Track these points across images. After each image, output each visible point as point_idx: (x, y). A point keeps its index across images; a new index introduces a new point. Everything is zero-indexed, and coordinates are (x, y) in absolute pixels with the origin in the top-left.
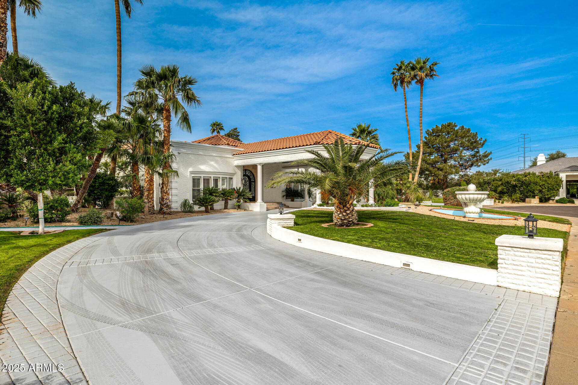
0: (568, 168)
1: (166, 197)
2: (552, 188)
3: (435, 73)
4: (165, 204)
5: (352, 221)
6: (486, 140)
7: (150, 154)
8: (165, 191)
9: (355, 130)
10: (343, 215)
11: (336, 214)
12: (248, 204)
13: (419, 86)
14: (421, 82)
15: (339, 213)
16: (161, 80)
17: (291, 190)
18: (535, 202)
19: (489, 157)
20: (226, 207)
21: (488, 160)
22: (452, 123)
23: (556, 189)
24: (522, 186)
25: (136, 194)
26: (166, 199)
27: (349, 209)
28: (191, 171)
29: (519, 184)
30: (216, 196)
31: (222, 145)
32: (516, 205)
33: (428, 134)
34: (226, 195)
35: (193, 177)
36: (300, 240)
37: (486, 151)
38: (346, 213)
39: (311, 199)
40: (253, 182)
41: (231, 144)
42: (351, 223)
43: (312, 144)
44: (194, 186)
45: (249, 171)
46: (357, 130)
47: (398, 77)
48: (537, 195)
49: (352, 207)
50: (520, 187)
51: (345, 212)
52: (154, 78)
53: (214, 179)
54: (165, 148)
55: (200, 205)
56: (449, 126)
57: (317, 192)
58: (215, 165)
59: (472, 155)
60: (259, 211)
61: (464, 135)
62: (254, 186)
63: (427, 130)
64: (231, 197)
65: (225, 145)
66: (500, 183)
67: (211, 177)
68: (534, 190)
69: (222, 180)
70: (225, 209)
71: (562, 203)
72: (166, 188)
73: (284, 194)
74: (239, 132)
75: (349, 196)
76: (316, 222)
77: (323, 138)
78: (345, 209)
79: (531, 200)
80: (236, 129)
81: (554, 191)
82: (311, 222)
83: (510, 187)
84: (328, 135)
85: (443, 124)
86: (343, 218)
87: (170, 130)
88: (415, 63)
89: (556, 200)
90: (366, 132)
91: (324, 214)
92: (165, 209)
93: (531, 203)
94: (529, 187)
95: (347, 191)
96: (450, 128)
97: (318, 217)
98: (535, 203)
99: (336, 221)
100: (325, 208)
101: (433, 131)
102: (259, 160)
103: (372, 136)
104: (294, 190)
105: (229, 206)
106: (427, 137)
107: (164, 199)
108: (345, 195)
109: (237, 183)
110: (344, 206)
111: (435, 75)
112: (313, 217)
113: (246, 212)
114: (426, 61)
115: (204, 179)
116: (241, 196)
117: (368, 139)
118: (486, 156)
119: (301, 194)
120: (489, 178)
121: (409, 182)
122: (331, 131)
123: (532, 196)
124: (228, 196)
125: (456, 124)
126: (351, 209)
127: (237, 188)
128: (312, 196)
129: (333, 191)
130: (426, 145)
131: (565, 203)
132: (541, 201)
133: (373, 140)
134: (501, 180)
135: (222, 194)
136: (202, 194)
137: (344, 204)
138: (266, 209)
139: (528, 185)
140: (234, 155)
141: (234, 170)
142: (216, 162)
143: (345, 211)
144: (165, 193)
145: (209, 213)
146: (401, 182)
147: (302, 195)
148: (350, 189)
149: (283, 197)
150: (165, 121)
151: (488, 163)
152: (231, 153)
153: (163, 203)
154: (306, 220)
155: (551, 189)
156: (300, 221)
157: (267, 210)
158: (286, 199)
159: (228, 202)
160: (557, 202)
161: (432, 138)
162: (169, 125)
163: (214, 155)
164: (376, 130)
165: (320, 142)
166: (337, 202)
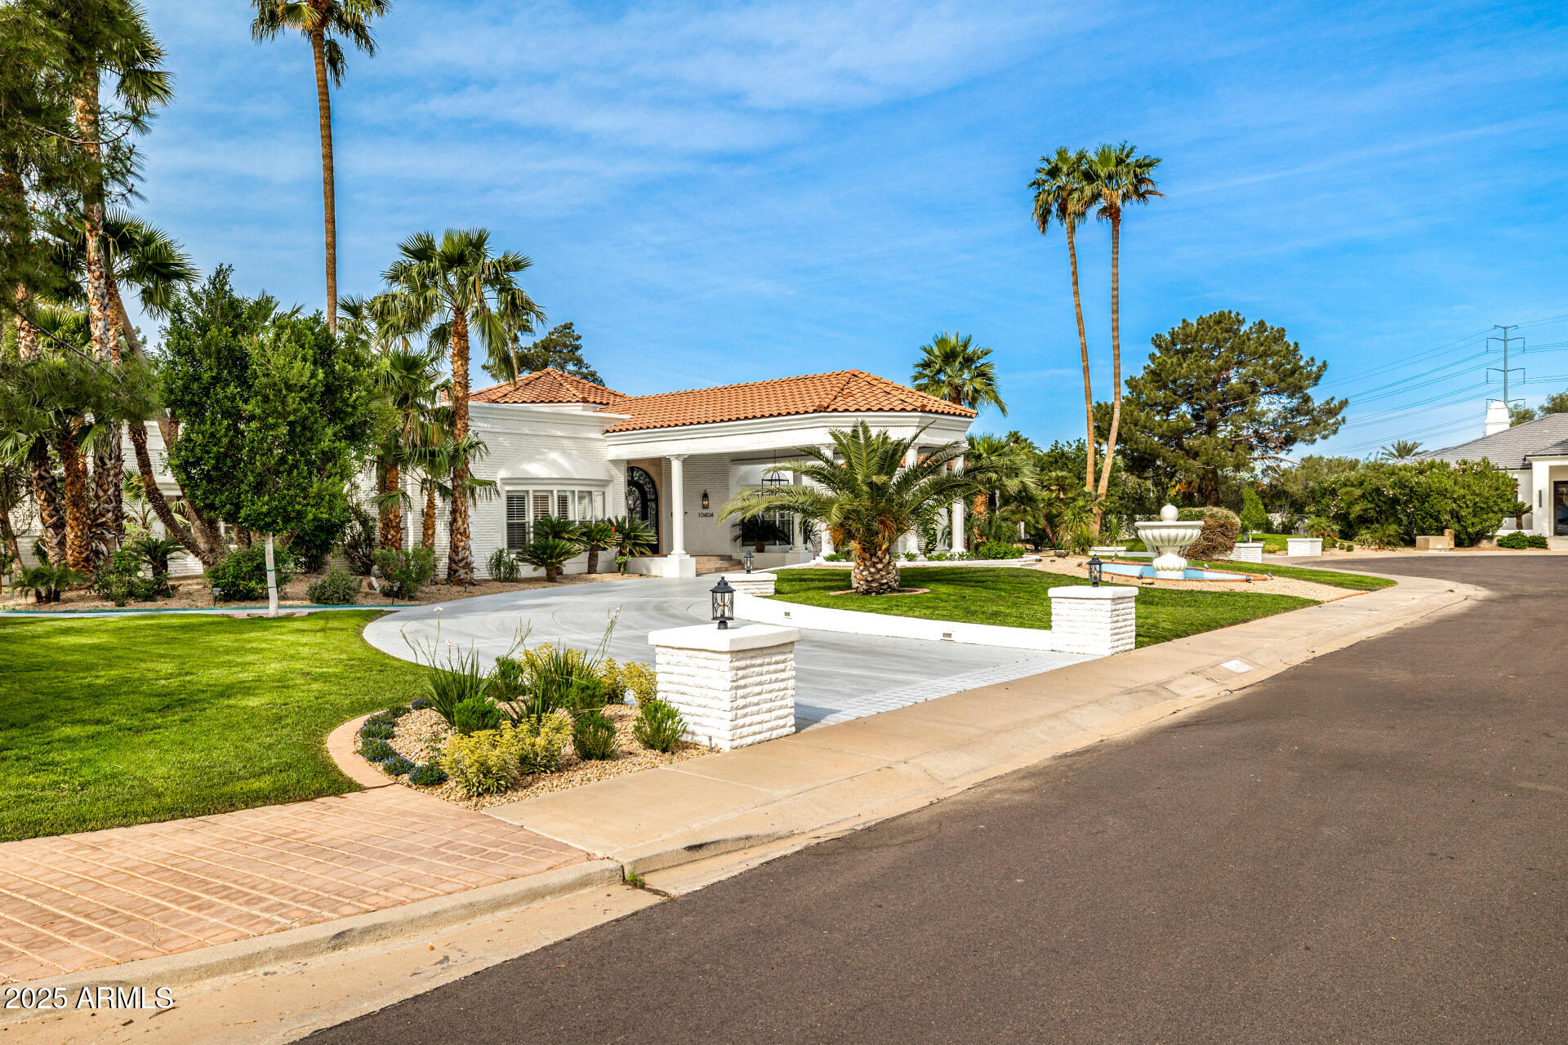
0: (1556, 445)
1: (462, 544)
2: (1485, 506)
3: (1150, 188)
4: (461, 561)
5: (887, 583)
6: (1325, 365)
7: (432, 443)
8: (462, 530)
9: (929, 352)
10: (870, 573)
11: (856, 571)
12: (646, 560)
13: (1107, 223)
14: (1112, 213)
15: (861, 568)
16: (450, 267)
17: (757, 520)
18: (1439, 546)
19: (1339, 417)
20: (592, 569)
21: (1335, 424)
22: (1230, 312)
23: (1496, 509)
24: (1412, 502)
25: (393, 536)
26: (464, 548)
27: (881, 561)
28: (506, 476)
29: (1404, 495)
30: (570, 540)
31: (569, 401)
32: (1387, 554)
33: (1159, 346)
34: (593, 536)
35: (508, 491)
36: (787, 614)
37: (1332, 399)
38: (876, 568)
39: (809, 545)
40: (651, 500)
41: (592, 400)
42: (885, 587)
43: (811, 409)
44: (510, 515)
45: (640, 472)
46: (936, 352)
47: (1051, 196)
48: (1447, 527)
49: (887, 557)
50: (1406, 503)
51: (874, 567)
52: (436, 264)
53: (559, 497)
54: (459, 426)
55: (536, 564)
56: (1219, 322)
57: (823, 529)
58: (562, 461)
59: (1292, 410)
60: (678, 576)
61: (1262, 348)
62: (653, 512)
63: (1157, 335)
64: (605, 542)
65: (578, 401)
66: (1358, 492)
67: (552, 491)
68: (1439, 512)
69: (579, 497)
70: (589, 573)
71: (1513, 547)
72: (463, 523)
73: (738, 532)
74: (580, 337)
75: (880, 536)
76: (819, 588)
77: (836, 394)
78: (874, 560)
79: (1427, 541)
80: (569, 326)
81: (1491, 515)
82: (809, 589)
83: (1385, 503)
84: (850, 385)
85: (1201, 317)
86: (870, 579)
87: (467, 382)
88: (1095, 158)
89: (1498, 540)
90: (960, 359)
91: (838, 575)
92: (462, 573)
93: (1428, 549)
94: (1426, 505)
95: (876, 526)
96: (1222, 328)
97: (825, 580)
98: (1440, 550)
99: (857, 585)
100: (843, 565)
101: (1173, 338)
102: (673, 447)
103: (976, 367)
104: (763, 522)
105: (599, 567)
106: (1158, 354)
107: (457, 547)
108: (871, 533)
109: (614, 505)
110: (871, 556)
111: (1151, 193)
112: (812, 580)
113: (643, 579)
114: (1123, 157)
115: (535, 498)
116: (630, 539)
117: (965, 376)
118: (1331, 412)
119: (782, 532)
120: (1333, 478)
121: (1085, 495)
122: (856, 373)
123: (1437, 530)
124: (598, 541)
125: (1241, 318)
126: (885, 561)
127: (616, 518)
128: (812, 537)
129: (850, 525)
130: (1156, 378)
131: (1519, 548)
132: (1459, 543)
133: (979, 379)
134: (1361, 484)
135: (583, 534)
136: (532, 535)
137: (873, 551)
138: (694, 573)
139: (1425, 497)
140: (608, 431)
141: (608, 471)
142: (564, 452)
143: (874, 565)
144: (460, 534)
145: (556, 582)
146: (1062, 496)
147: (785, 534)
148: (882, 522)
149: (735, 539)
150: (456, 362)
151: (1335, 432)
152: (598, 428)
153: (456, 558)
154: (797, 586)
155: (1482, 509)
156: (786, 587)
157: (697, 575)
158: (743, 545)
159: (597, 556)
160: (1502, 544)
161: (1169, 361)
162: (466, 372)
163: (559, 433)
164: (986, 354)
165: (828, 407)
166: (858, 546)
